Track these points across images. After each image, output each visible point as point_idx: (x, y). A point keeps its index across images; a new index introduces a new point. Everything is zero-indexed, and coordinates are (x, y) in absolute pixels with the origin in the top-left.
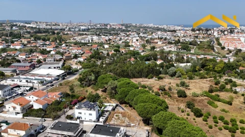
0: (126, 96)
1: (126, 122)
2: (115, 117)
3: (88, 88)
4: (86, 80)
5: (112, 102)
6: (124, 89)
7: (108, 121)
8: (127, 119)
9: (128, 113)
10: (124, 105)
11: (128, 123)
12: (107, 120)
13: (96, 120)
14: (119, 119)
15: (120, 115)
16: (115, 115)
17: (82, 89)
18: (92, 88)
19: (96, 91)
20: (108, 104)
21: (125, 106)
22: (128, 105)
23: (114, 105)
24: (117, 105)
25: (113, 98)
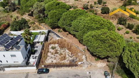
0: (59, 20)
1: (67, 56)
2: (51, 50)
3: (13, 13)
4: (9, 4)
5: (42, 27)
6: (55, 11)
7: (43, 59)
8: (67, 51)
9: (65, 41)
10: (57, 30)
11: (71, 59)
12: (41, 58)
13: (25, 63)
14: (56, 53)
15: (57, 45)
16: (50, 47)
17: (6, 14)
18: (18, 12)
19: (22, 15)
20: (38, 31)
21: (59, 31)
22: (61, 30)
23: (46, 31)
24: (49, 32)
25: (42, 23)
